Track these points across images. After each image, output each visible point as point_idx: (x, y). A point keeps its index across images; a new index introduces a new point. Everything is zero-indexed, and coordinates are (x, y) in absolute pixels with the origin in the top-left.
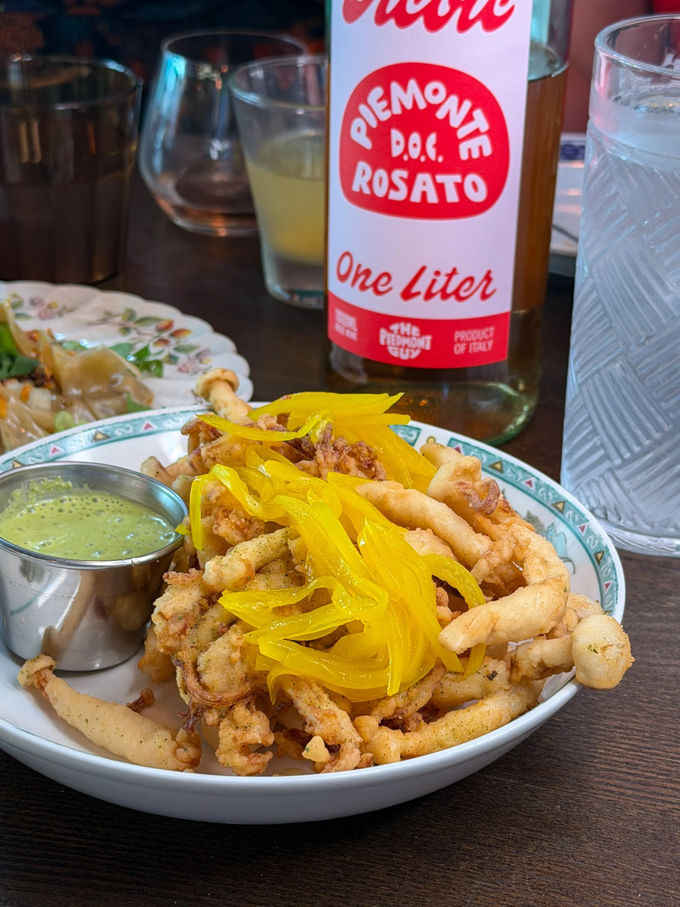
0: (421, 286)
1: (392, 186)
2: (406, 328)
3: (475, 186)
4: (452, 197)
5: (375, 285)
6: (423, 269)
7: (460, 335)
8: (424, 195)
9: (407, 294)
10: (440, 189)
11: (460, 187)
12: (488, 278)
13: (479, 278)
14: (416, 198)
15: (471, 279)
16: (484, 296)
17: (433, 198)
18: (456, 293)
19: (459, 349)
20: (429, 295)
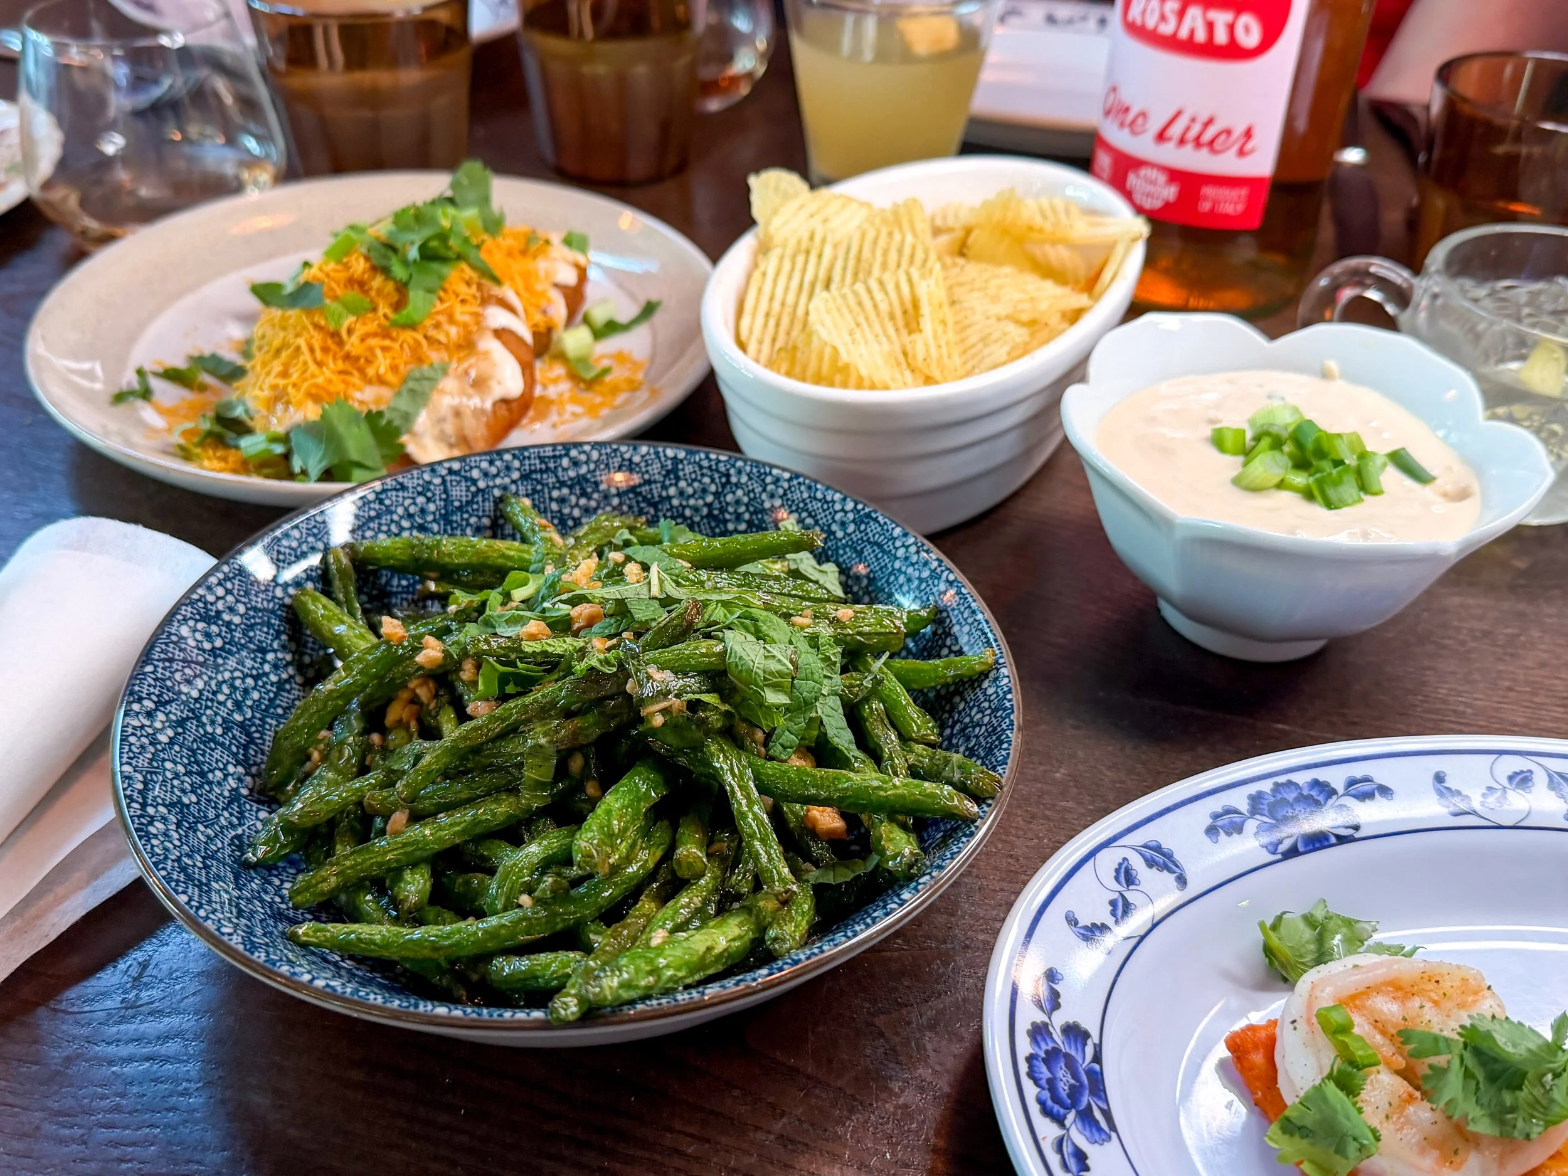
0: (1176, 130)
1: (1163, 18)
2: (1153, 174)
3: (1247, 29)
4: (1221, 37)
5: (1133, 123)
6: (1178, 114)
7: (1209, 191)
8: (1192, 32)
9: (1161, 137)
10: (1210, 26)
11: (1231, 28)
12: (1248, 134)
13: (1239, 130)
14: (1184, 34)
15: (1228, 132)
16: (1242, 153)
17: (1201, 36)
18: (1211, 143)
19: (1205, 206)
20: (1182, 141)
